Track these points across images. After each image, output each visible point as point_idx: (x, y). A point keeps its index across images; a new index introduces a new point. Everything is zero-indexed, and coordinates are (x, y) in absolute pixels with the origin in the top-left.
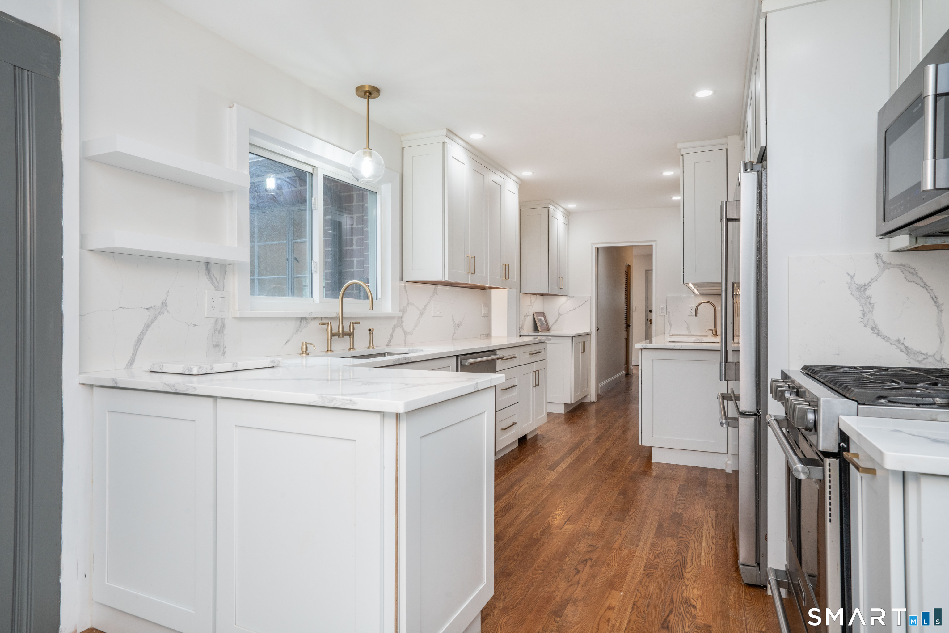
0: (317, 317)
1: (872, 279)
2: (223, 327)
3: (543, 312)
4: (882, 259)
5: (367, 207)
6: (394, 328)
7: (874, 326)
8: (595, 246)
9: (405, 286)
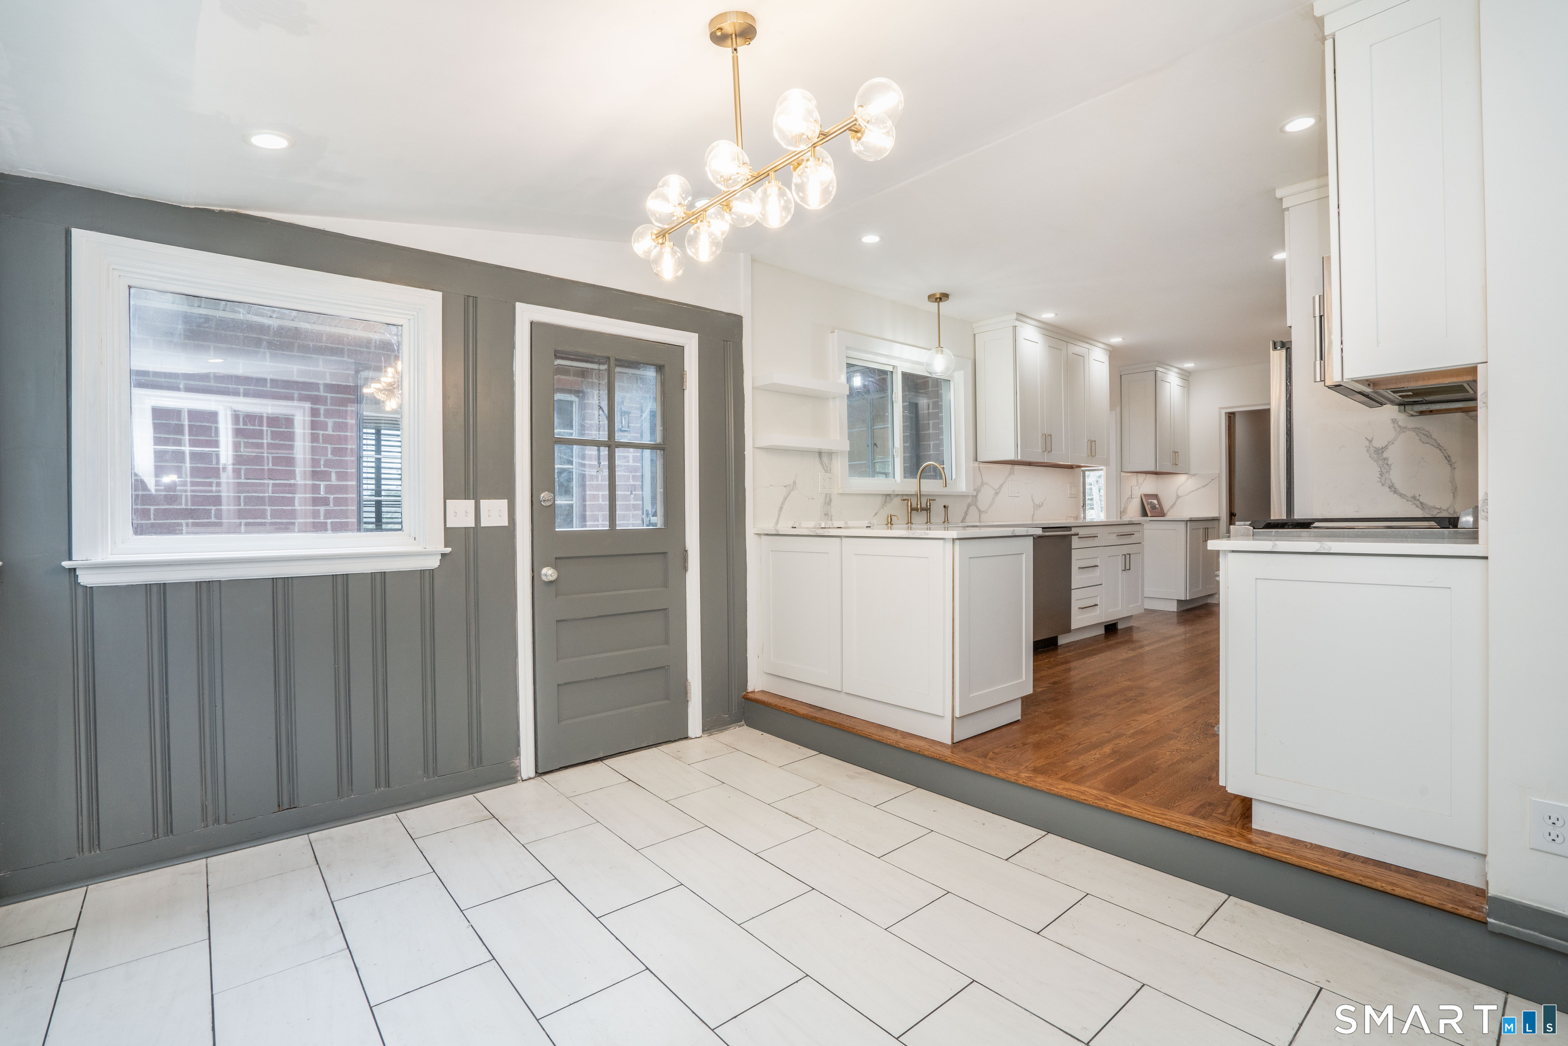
0: (899, 495)
1: (1389, 442)
2: (830, 500)
3: (1156, 493)
4: (1398, 424)
5: (941, 394)
6: (969, 506)
7: (1391, 485)
8: (1224, 411)
9: (979, 467)
